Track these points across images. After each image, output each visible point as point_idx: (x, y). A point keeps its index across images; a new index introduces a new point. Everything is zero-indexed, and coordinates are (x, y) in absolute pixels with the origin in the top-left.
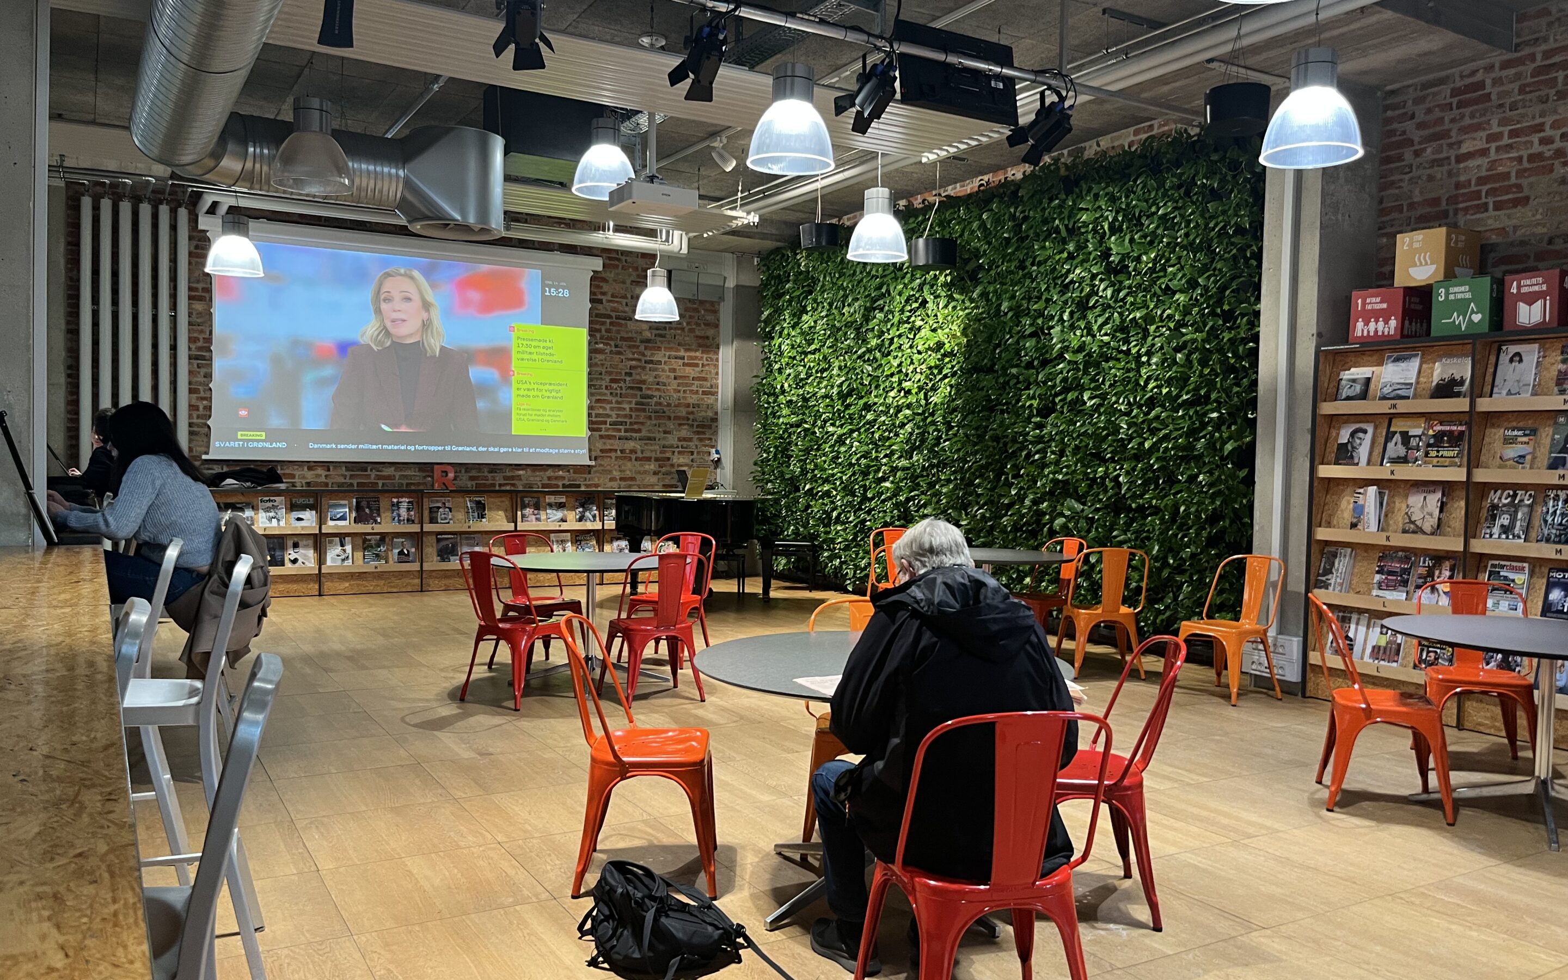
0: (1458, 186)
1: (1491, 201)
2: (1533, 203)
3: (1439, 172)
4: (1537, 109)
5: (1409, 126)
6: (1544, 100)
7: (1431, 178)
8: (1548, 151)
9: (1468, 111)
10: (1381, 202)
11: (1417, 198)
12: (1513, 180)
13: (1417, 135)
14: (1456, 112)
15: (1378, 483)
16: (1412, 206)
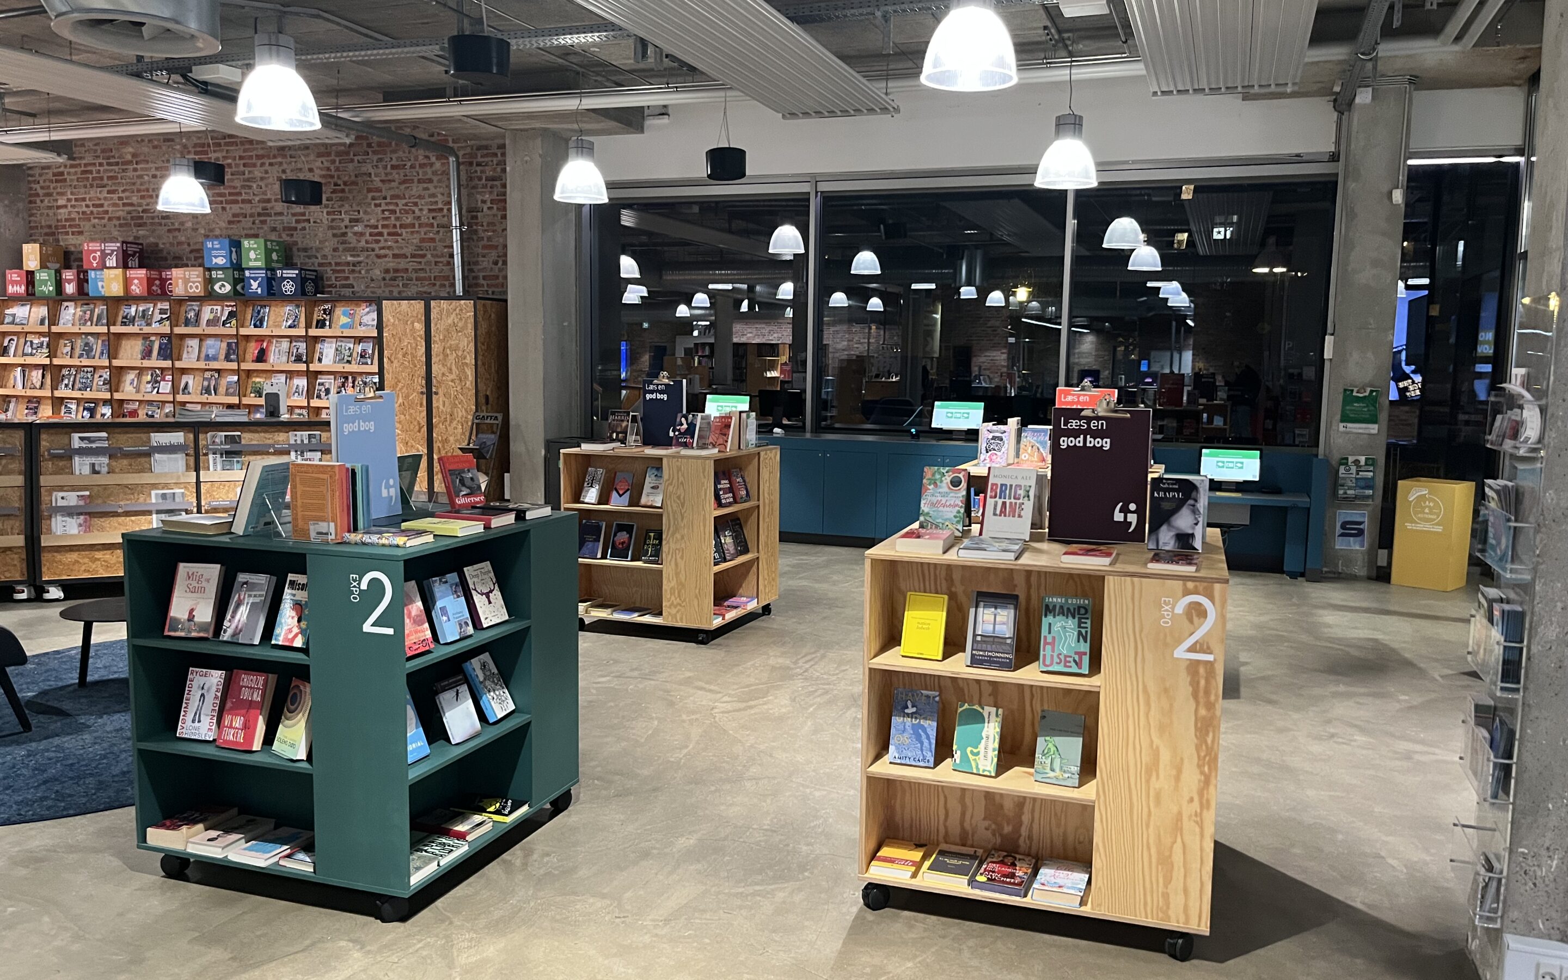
0: (58, 221)
1: (70, 230)
2: (86, 234)
3: (51, 212)
4: (83, 190)
5: (37, 186)
6: (85, 187)
7: (48, 215)
8: (88, 211)
9: (59, 185)
10: (30, 222)
11: (43, 224)
12: (77, 222)
13: (41, 192)
14: (55, 184)
15: (22, 365)
16: (42, 227)
